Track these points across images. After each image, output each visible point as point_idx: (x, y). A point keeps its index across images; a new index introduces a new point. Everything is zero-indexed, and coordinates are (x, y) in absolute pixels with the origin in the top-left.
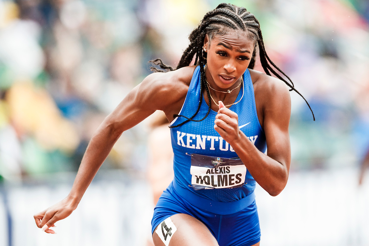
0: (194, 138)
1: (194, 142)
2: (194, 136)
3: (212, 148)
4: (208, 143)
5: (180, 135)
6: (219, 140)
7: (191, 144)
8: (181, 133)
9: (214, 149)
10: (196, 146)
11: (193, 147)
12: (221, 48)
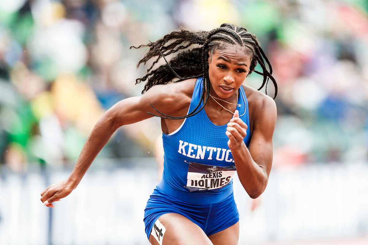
0: (195, 148)
1: (195, 152)
2: (195, 147)
3: (210, 158)
4: (207, 154)
5: (183, 144)
6: (217, 151)
7: (191, 154)
8: (184, 143)
9: (211, 159)
10: (196, 156)
11: (193, 156)
12: (221, 61)
